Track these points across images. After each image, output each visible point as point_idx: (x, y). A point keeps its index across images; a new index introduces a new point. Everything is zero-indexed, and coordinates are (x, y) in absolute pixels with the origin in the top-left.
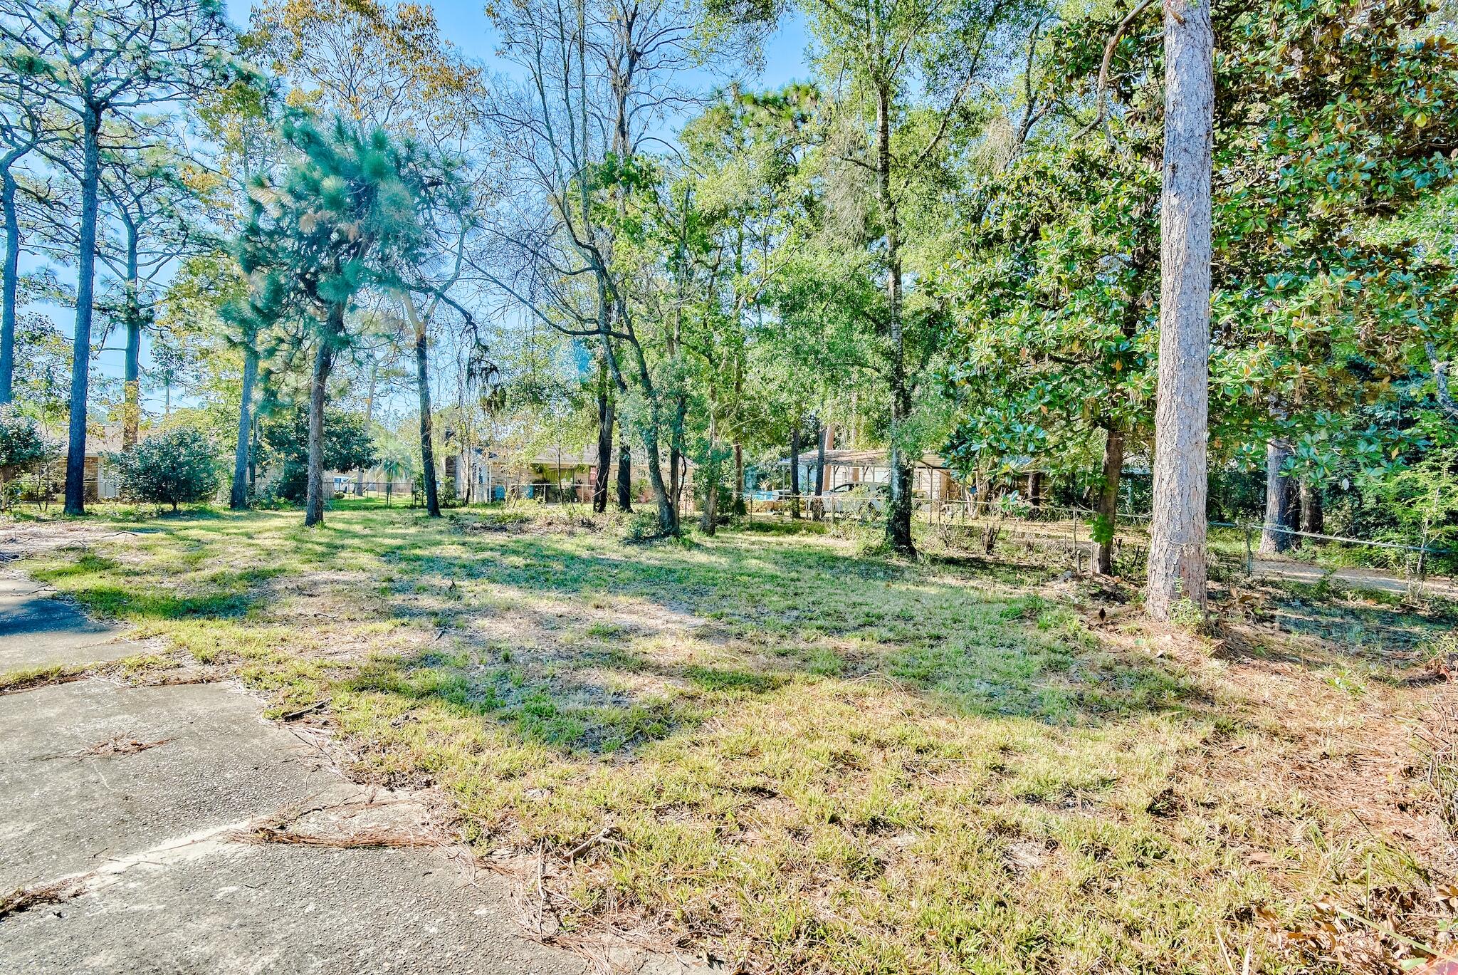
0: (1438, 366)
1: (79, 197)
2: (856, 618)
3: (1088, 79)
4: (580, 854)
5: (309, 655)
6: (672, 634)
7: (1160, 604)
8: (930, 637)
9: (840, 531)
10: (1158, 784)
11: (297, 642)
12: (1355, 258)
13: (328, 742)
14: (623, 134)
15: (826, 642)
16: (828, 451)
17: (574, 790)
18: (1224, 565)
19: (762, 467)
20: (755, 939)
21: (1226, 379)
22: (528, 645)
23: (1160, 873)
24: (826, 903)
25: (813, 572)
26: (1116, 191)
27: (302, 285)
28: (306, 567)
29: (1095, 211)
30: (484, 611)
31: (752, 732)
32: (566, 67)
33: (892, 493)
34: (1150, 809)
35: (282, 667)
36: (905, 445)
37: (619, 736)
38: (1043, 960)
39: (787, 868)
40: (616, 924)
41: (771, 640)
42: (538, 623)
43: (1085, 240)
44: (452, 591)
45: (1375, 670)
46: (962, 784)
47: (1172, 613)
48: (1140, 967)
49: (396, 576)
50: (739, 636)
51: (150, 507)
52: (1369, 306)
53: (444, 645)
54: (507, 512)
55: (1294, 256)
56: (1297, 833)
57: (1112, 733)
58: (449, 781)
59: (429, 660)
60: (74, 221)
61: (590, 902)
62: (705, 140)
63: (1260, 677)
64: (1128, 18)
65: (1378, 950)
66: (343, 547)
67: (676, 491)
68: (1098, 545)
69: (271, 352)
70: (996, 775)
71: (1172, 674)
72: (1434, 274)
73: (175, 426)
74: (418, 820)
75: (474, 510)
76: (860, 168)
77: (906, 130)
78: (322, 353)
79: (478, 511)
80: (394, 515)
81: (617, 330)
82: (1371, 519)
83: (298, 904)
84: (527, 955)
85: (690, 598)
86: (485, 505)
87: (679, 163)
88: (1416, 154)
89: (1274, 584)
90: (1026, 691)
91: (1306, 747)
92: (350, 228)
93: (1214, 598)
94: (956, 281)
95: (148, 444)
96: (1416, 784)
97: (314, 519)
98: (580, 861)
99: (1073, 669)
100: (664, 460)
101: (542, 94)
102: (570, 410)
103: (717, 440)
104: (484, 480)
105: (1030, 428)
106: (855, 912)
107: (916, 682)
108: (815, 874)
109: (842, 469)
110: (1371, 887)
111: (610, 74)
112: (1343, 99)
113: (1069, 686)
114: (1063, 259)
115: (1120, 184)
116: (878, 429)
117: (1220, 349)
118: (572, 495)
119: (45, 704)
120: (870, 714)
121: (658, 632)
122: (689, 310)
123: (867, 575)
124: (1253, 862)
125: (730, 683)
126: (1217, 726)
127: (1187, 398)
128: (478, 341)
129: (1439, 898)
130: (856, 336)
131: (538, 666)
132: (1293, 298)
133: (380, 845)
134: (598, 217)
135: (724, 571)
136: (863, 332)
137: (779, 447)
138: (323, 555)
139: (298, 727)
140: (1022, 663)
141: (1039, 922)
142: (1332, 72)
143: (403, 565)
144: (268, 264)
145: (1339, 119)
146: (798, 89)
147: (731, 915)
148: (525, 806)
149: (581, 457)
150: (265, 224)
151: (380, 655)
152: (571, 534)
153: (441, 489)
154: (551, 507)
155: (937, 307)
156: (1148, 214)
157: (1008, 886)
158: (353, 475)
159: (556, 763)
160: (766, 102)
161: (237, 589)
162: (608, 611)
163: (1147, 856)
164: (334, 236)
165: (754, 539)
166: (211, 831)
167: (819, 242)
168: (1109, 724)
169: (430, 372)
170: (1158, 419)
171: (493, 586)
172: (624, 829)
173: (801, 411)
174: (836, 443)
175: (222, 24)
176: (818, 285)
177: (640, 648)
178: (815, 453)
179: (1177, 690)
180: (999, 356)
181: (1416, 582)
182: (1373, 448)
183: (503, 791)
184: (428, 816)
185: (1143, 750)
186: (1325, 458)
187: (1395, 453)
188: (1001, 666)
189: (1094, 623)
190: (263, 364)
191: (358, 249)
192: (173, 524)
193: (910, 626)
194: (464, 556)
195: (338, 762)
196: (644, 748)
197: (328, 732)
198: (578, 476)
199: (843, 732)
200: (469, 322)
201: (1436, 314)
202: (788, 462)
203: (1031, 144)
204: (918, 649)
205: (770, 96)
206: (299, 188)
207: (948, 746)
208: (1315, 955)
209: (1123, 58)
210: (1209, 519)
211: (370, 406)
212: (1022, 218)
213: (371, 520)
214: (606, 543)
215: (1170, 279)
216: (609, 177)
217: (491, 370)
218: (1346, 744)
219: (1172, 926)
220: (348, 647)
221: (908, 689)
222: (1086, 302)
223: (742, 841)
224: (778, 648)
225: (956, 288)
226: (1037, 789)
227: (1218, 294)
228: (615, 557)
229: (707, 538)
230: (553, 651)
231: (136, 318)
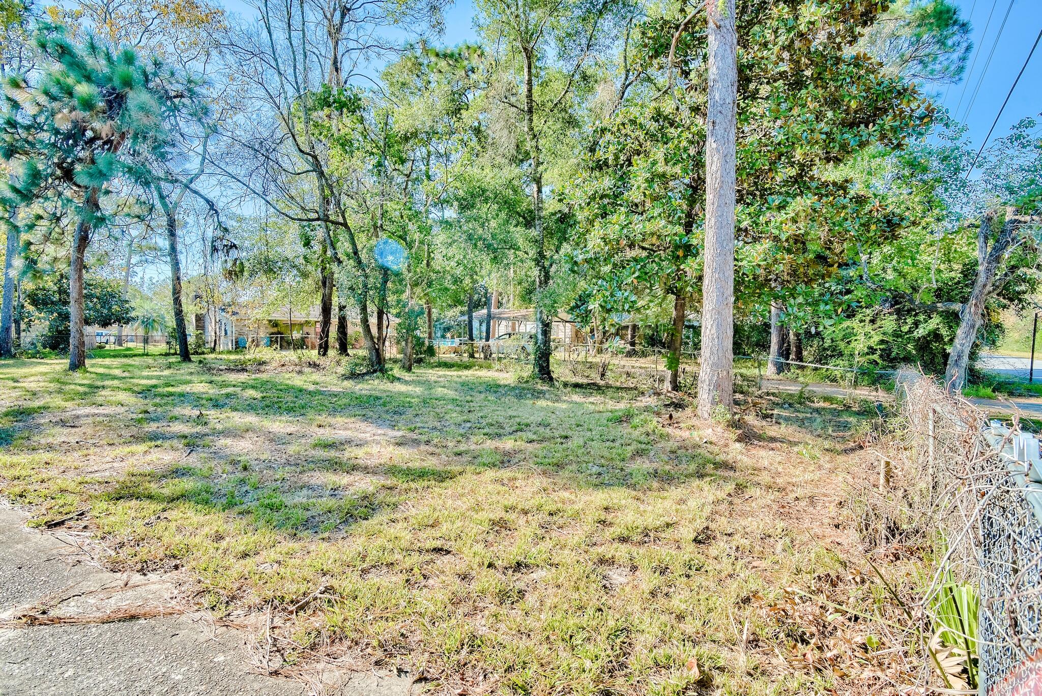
0: (864, 257)
2: (511, 426)
3: (662, 60)
4: (302, 608)
5: (71, 474)
6: (378, 443)
7: (706, 409)
8: (561, 437)
9: (502, 367)
10: (700, 524)
11: (59, 464)
12: (817, 188)
13: (88, 542)
14: (337, 70)
15: (490, 444)
16: (494, 310)
17: (298, 561)
18: (746, 383)
19: (447, 322)
20: (432, 653)
21: (744, 263)
22: (263, 457)
23: (698, 579)
24: (483, 622)
25: (483, 396)
26: (679, 136)
27: (59, 172)
28: (69, 404)
29: (667, 149)
30: (226, 433)
31: (435, 510)
32: (289, 13)
33: (537, 340)
34: (695, 540)
35: (45, 485)
36: (545, 306)
37: (335, 519)
38: (624, 643)
39: (456, 601)
40: (328, 655)
41: (451, 444)
42: (271, 440)
43: (660, 168)
44: (200, 420)
45: (827, 444)
46: (576, 535)
47: (712, 414)
48: (684, 640)
49: (151, 409)
50: (428, 442)
52: (826, 218)
53: (193, 461)
54: (248, 357)
55: (784, 186)
56: (779, 547)
57: (675, 493)
58: (194, 563)
59: (177, 472)
61: (307, 642)
62: (401, 80)
63: (762, 453)
64: (686, 20)
65: (818, 611)
66: (103, 387)
67: (382, 339)
68: (670, 372)
69: (31, 227)
70: (601, 526)
71: (712, 453)
72: (860, 200)
74: (167, 596)
75: (220, 356)
76: (514, 109)
77: (545, 84)
78: (80, 229)
79: (224, 356)
80: (150, 361)
81: (332, 218)
82: (829, 353)
83: (58, 671)
84: (256, 686)
85: (392, 417)
86: (229, 352)
87: (382, 96)
88: (852, 125)
89: (773, 394)
90: (622, 470)
91: (787, 494)
92: (103, 127)
93: (739, 405)
94: (578, 193)
96: (845, 512)
97: (77, 365)
98: (301, 613)
99: (652, 453)
100: (372, 317)
101: (269, 32)
102: (298, 279)
103: (412, 302)
104: (229, 333)
105: (626, 294)
106: (503, 627)
107: (551, 467)
108: (476, 604)
109: (504, 323)
110: (816, 575)
111: (326, 22)
112: (811, 87)
113: (649, 465)
114: (647, 180)
115: (682, 132)
116: (527, 295)
117: (741, 243)
118: (302, 344)
120: (518, 491)
121: (366, 442)
122: (389, 205)
123: (520, 397)
124: (754, 567)
125: (419, 476)
126: (737, 485)
127: (721, 275)
128: (220, 223)
129: (850, 577)
130: (512, 229)
131: (271, 473)
132: (783, 212)
133: (133, 617)
134: (317, 132)
135: (418, 397)
136: (516, 226)
137: (459, 307)
138: (85, 394)
139: (60, 532)
140: (620, 451)
141: (623, 619)
142: (807, 68)
143: (157, 400)
144: (26, 153)
145: (809, 99)
146: (469, 48)
147: (415, 639)
148: (257, 577)
149: (308, 315)
150: (22, 119)
151: (135, 470)
152: (300, 372)
153: (191, 340)
154: (284, 353)
155: (566, 210)
156: (699, 153)
157: (605, 597)
158: (114, 329)
159: (284, 543)
160: (445, 56)
161: (3, 424)
162: (328, 429)
163: (692, 569)
164: (89, 134)
165: (441, 373)
167: (485, 160)
168: (673, 488)
169: (179, 247)
170: (704, 288)
171: (235, 413)
172: (336, 586)
173: (474, 282)
174: (500, 304)
176: (484, 191)
177: (353, 455)
178: (484, 311)
179: (714, 464)
180: (606, 244)
181: (851, 390)
182: (828, 307)
183: (239, 567)
184: (176, 592)
185: (692, 503)
186: (802, 314)
187: (840, 310)
188: (606, 453)
189: (665, 423)
190: (24, 237)
191: (110, 145)
193: (548, 430)
194: (211, 391)
195: (96, 557)
196: (353, 527)
197: (87, 534)
198: (306, 329)
199: (499, 505)
200: (212, 208)
201: (861, 225)
202: (466, 318)
203: (628, 101)
204: (552, 446)
205: (449, 52)
206: (54, 90)
207: (570, 509)
208: (784, 619)
209: (684, 47)
210: (735, 354)
211: (127, 273)
212: (621, 151)
213: (129, 365)
214: (328, 379)
215: (711, 196)
216: (325, 102)
217: (231, 247)
218: (808, 491)
219: (704, 612)
220: (108, 466)
221: (544, 473)
222: (661, 210)
223: (425, 586)
224: (456, 450)
225: (578, 197)
226: (626, 533)
227: (740, 207)
228: (335, 389)
229: (406, 374)
230: (283, 461)
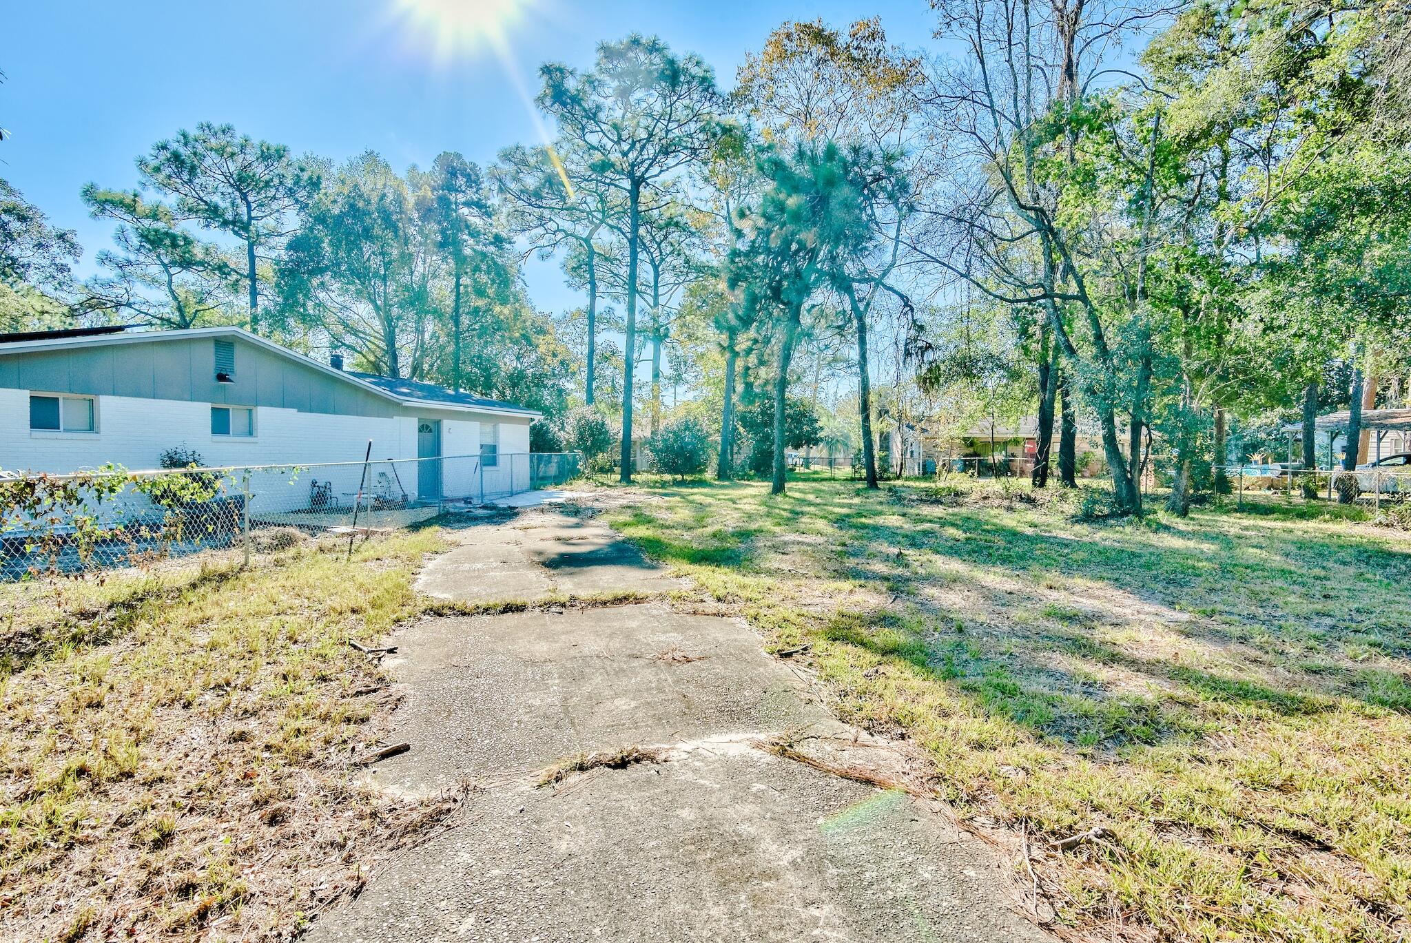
1: (627, 253)
4: (1068, 847)
5: (789, 604)
6: (1149, 626)
9: (1393, 518)
11: (779, 591)
13: (815, 681)
14: (1071, 77)
15: (1389, 665)
16: (1366, 412)
17: (1053, 777)
19: (1252, 435)
22: (982, 619)
25: (1352, 570)
27: (769, 293)
28: (777, 529)
30: (932, 579)
31: (1281, 761)
32: (1010, 27)
35: (771, 611)
37: (1097, 731)
40: (1122, 936)
41: (1294, 651)
42: (986, 598)
44: (899, 558)
49: (849, 542)
50: (1243, 640)
51: (668, 477)
53: (899, 609)
54: (941, 485)
58: (922, 738)
59: (885, 620)
60: (624, 271)
61: (1088, 901)
62: (1177, 53)
66: (802, 513)
67: (1137, 466)
69: (749, 351)
73: (682, 414)
74: (899, 768)
75: (908, 483)
78: (784, 349)
79: (911, 483)
80: (838, 486)
84: (1024, 933)
85: (1166, 588)
86: (917, 479)
92: (807, 236)
95: (666, 429)
97: (778, 489)
98: (1070, 855)
100: (1123, 431)
101: (982, 62)
102: (1005, 381)
104: (916, 454)
111: (1055, 16)
119: (629, 617)
121: (1128, 622)
125: (1238, 695)
128: (914, 321)
131: (993, 641)
133: (869, 782)
135: (1209, 559)
137: (1282, 409)
138: (789, 519)
139: (790, 662)
143: (853, 532)
144: (746, 279)
148: (1001, 781)
149: (1017, 430)
150: (742, 246)
151: (844, 610)
152: (1010, 509)
153: (877, 463)
154: (984, 481)
158: (802, 452)
159: (1028, 745)
161: (731, 544)
162: (1063, 593)
164: (794, 246)
165: (1246, 522)
166: (741, 736)
169: (870, 355)
171: (936, 556)
172: (1119, 835)
174: (1381, 399)
175: (714, 93)
177: (1108, 638)
183: (976, 760)
184: (907, 767)
191: (812, 254)
192: (684, 490)
194: (906, 526)
195: (825, 700)
196: (1129, 750)
197: (813, 672)
198: (1011, 449)
200: (906, 305)
202: (1298, 427)
206: (770, 210)
211: (816, 390)
213: (820, 491)
214: (1050, 520)
216: (1055, 128)
217: (927, 348)
220: (818, 600)
224: (1307, 663)
228: (1062, 535)
229: (1178, 520)
230: (1006, 629)
231: (659, 335)
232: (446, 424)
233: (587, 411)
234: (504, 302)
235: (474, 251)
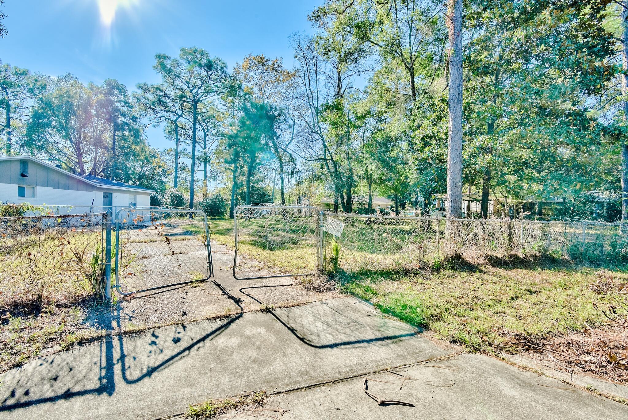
1: (192, 127)
51: (209, 217)
73: (215, 193)
78: (249, 170)
95: (209, 198)
144: (235, 145)
192: (214, 221)
206: (241, 124)
217: (298, 171)
231: (206, 161)
232: (115, 195)
233: (174, 191)
234: (136, 144)
235: (123, 122)
